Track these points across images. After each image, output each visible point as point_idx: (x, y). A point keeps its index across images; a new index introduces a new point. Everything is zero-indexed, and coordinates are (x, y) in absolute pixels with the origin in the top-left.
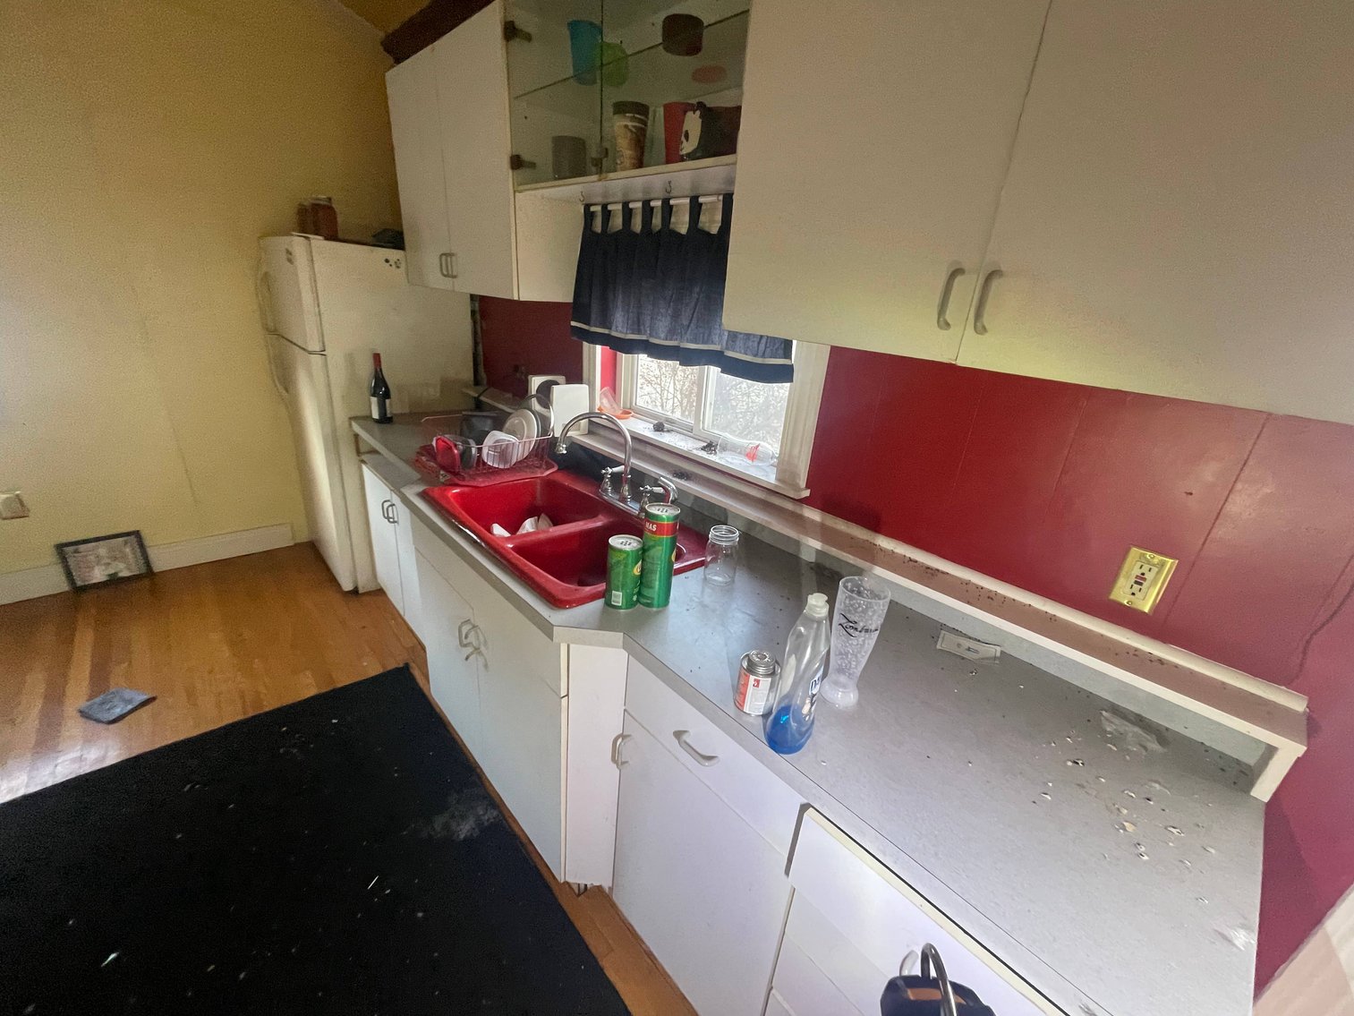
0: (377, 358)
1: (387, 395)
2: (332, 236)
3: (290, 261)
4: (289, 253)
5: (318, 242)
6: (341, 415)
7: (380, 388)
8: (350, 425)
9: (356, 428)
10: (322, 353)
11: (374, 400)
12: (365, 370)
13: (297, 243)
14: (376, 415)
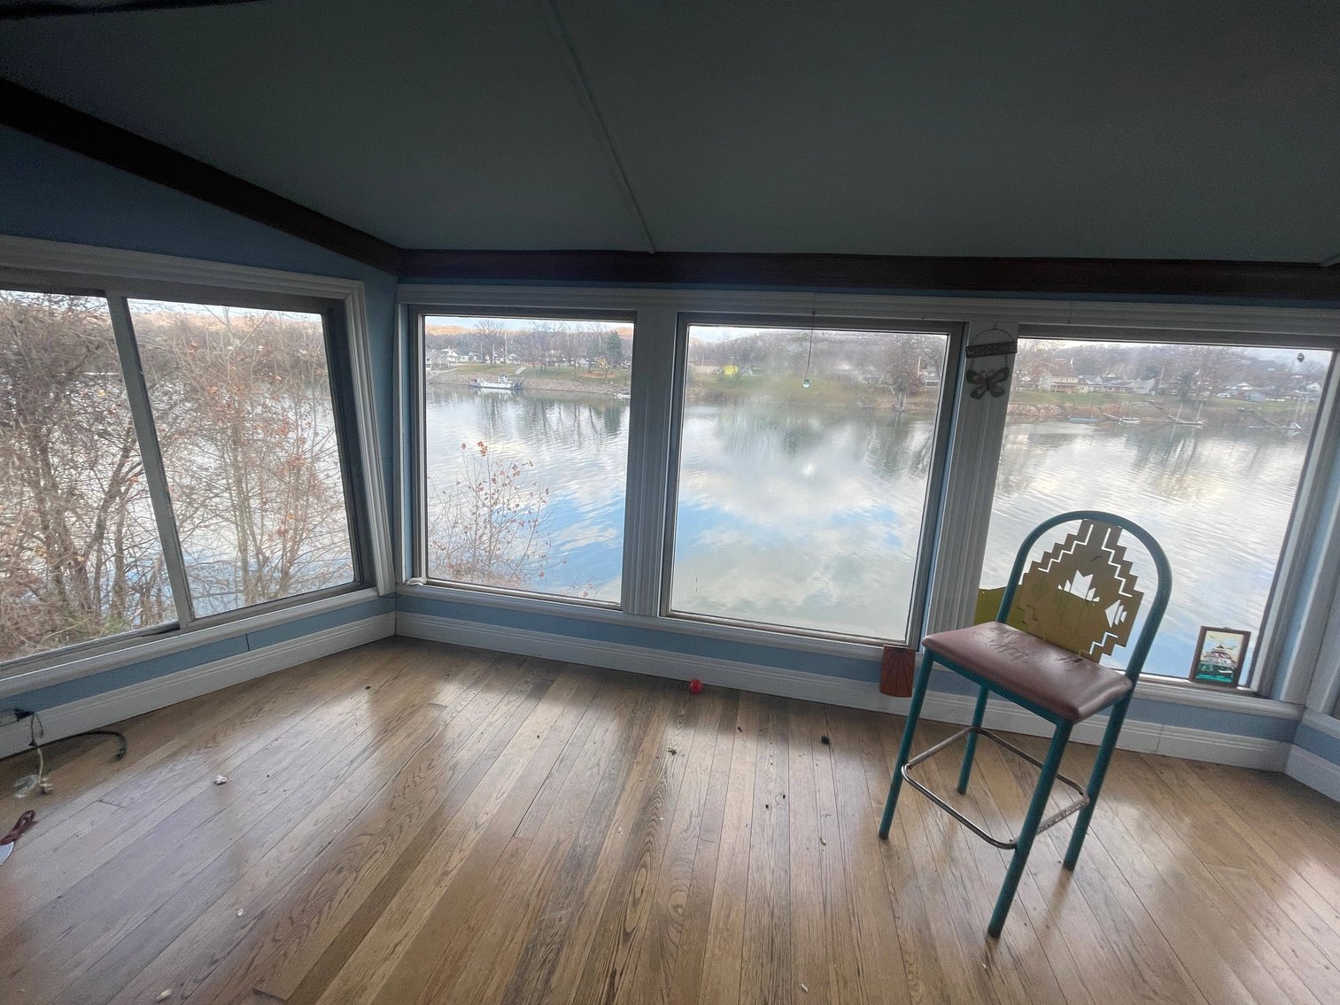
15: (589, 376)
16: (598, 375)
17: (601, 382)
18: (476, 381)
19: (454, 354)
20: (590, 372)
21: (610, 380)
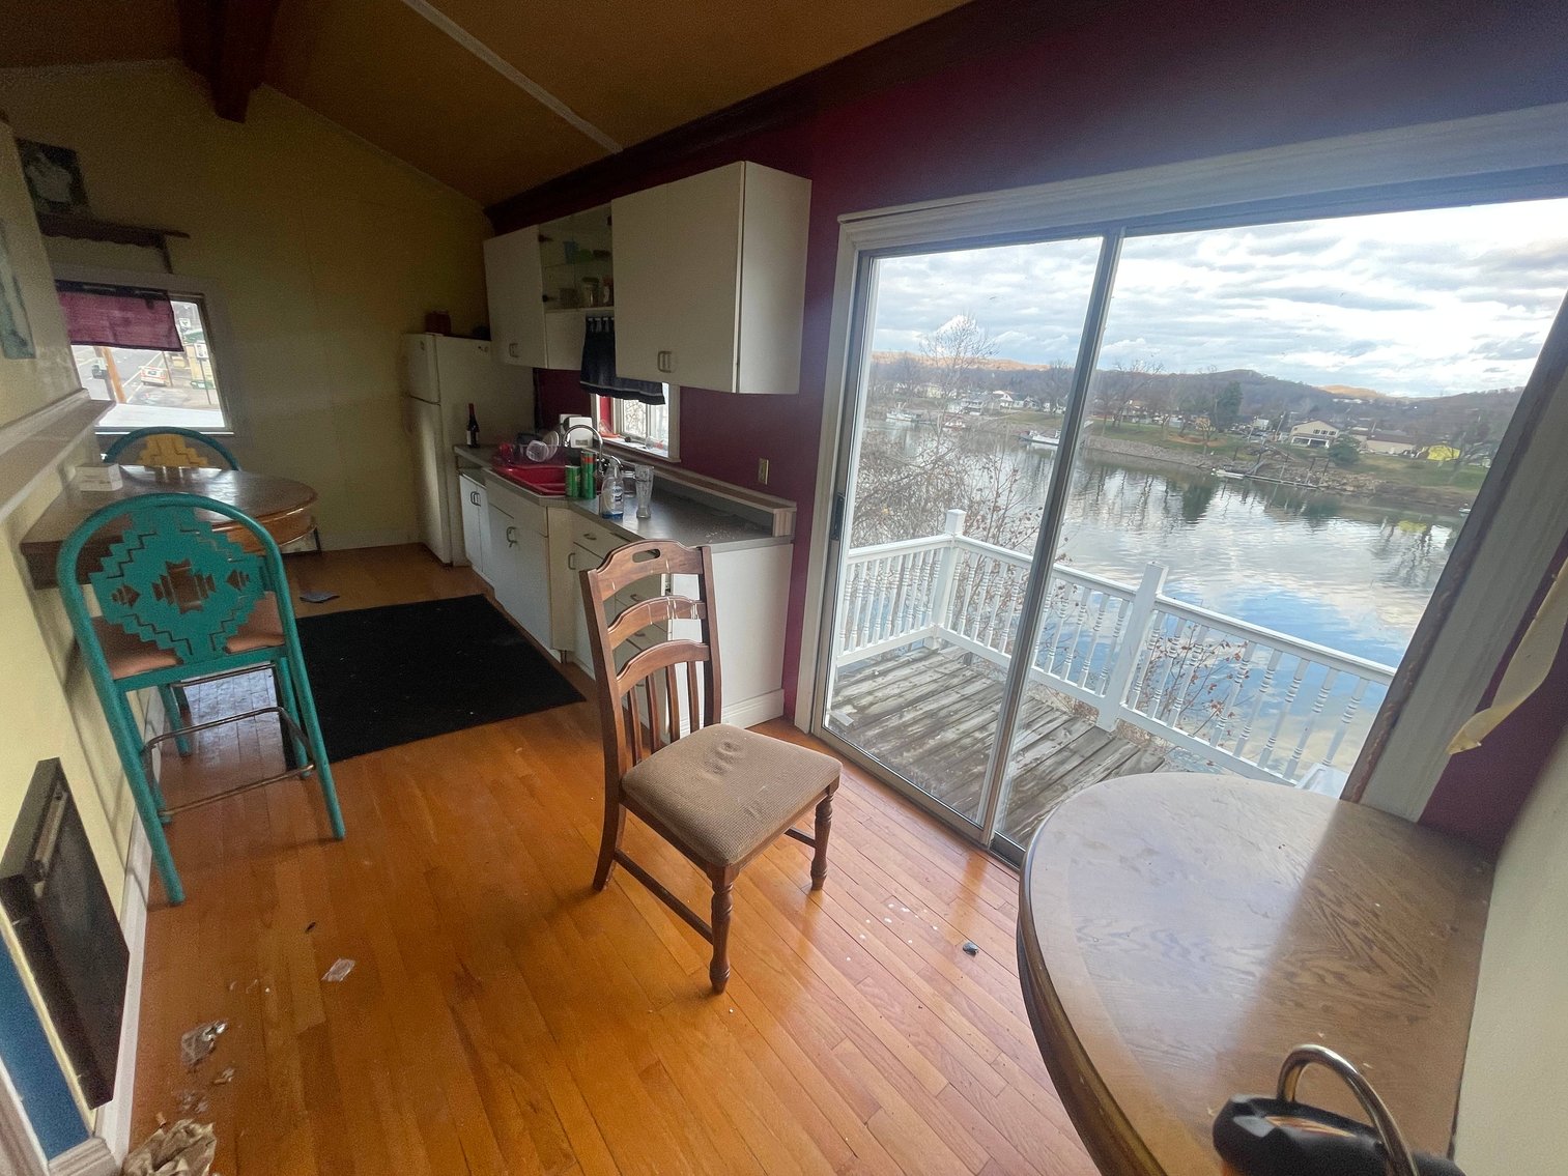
0: (471, 407)
1: (477, 430)
2: (448, 334)
3: (423, 349)
4: (422, 343)
5: (440, 338)
6: (447, 445)
7: (473, 424)
8: (453, 449)
9: (458, 450)
10: (438, 404)
11: (469, 433)
12: (465, 416)
13: (428, 338)
14: (469, 443)
15: (1180, 440)
16: (1194, 440)
17: (1198, 450)
18: (1028, 433)
19: (1009, 399)
20: (1181, 435)
21: (1209, 449)
